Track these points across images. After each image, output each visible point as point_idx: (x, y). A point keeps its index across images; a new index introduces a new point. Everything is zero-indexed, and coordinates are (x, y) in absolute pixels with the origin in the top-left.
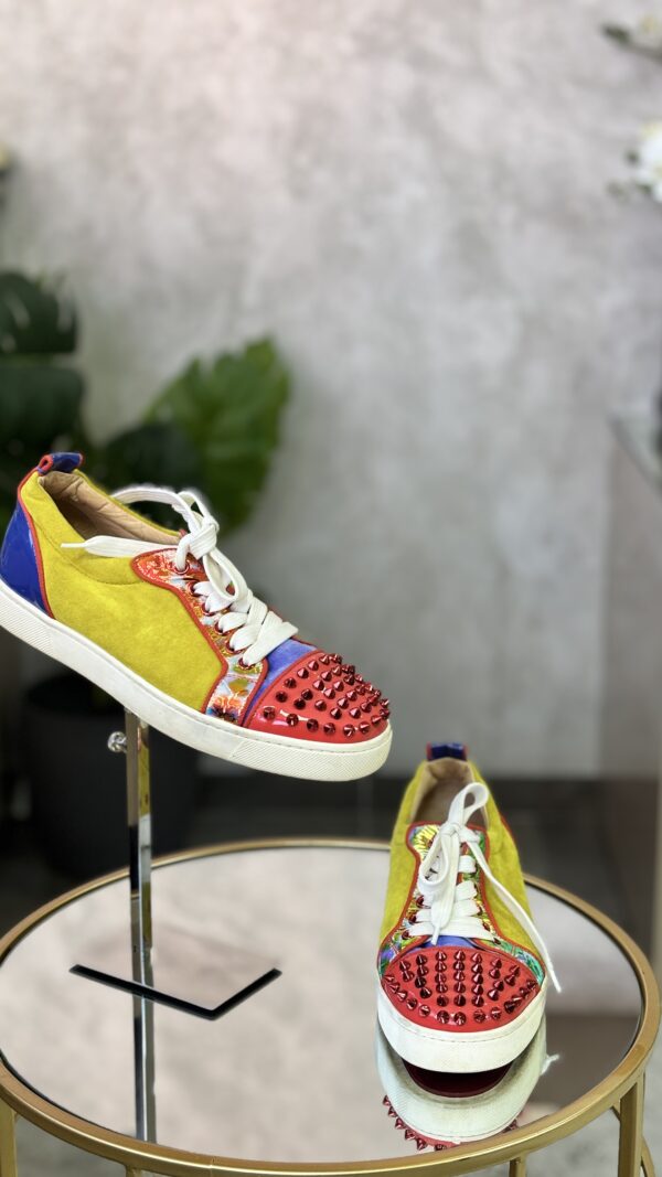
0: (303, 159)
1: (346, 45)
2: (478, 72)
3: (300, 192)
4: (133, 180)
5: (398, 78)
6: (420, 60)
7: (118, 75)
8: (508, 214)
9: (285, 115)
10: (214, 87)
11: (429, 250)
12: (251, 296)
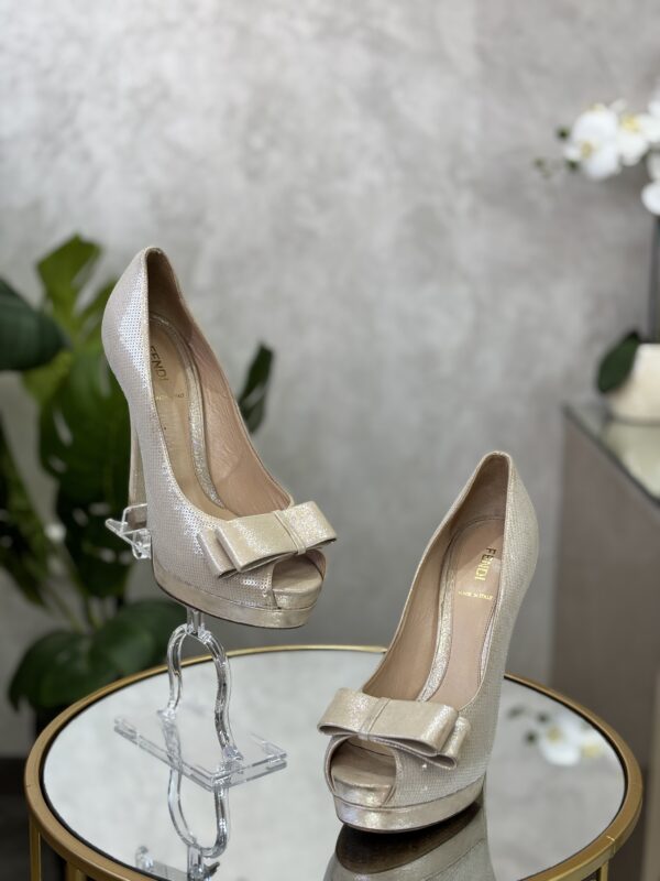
0: (258, 141)
1: (305, 27)
3: (254, 175)
4: (86, 156)
5: (356, 61)
6: (379, 44)
8: (464, 201)
10: (170, 65)
11: (383, 234)
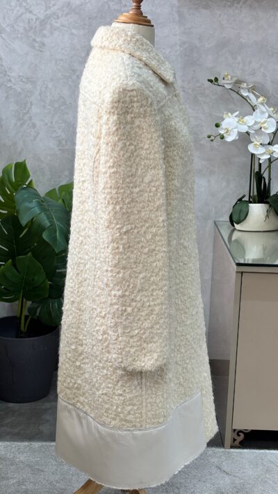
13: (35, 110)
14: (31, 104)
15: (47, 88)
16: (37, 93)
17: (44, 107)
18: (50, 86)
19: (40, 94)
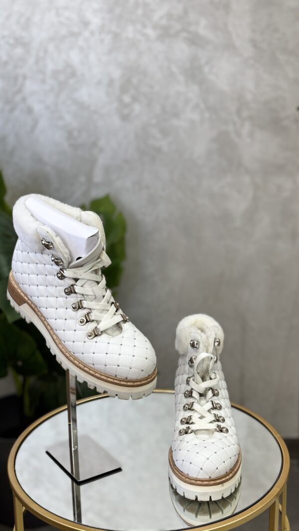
1: (151, 32)
2: (229, 47)
6: (195, 40)
7: (19, 51)
8: (246, 128)
9: (117, 74)
10: (75, 57)
12: (98, 177)
13: (30, 86)
14: (25, 77)
15: (46, 51)
16: (31, 61)
17: (44, 82)
18: (51, 47)
19: (37, 62)
